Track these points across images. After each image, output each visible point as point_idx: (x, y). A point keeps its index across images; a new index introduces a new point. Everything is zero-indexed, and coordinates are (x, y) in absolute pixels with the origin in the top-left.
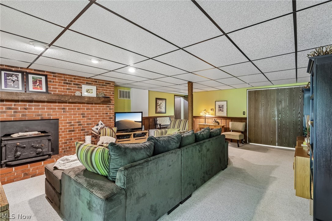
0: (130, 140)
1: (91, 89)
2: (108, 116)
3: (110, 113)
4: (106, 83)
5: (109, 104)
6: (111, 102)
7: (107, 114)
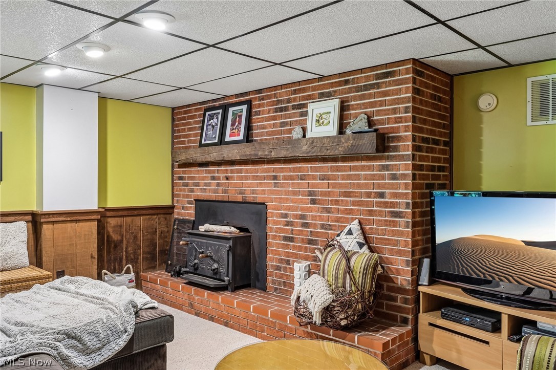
0: (487, 343)
1: (326, 111)
2: (386, 204)
3: (396, 195)
4: (379, 77)
5: (389, 158)
6: (396, 149)
7: (382, 195)
